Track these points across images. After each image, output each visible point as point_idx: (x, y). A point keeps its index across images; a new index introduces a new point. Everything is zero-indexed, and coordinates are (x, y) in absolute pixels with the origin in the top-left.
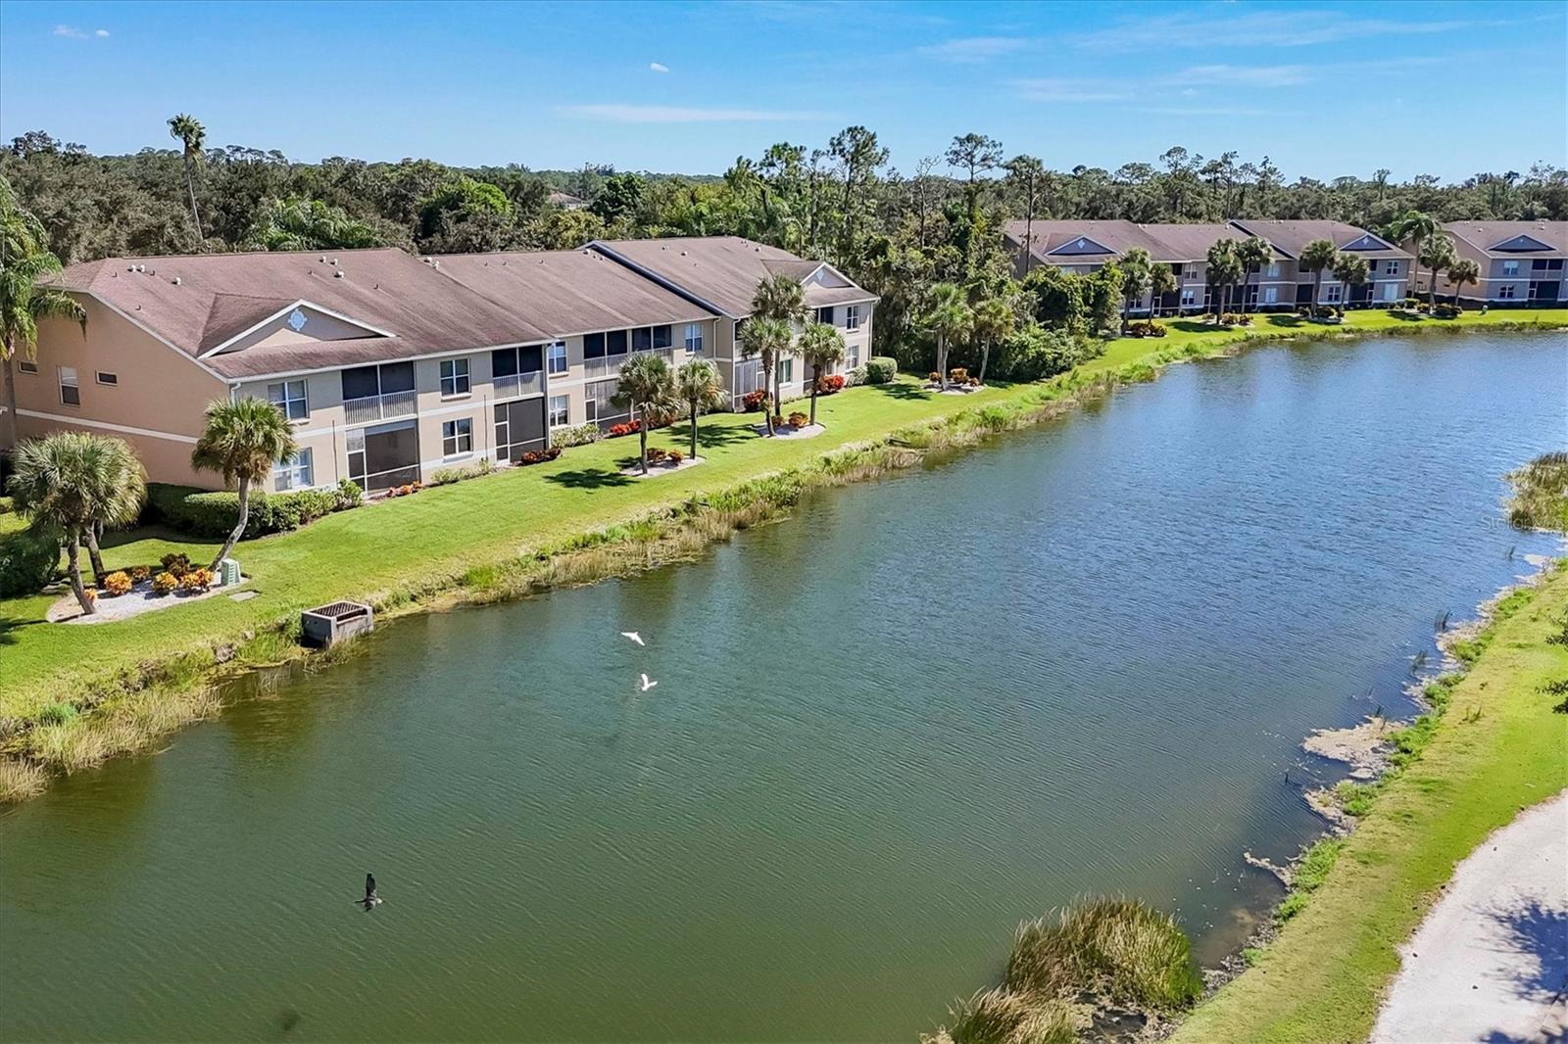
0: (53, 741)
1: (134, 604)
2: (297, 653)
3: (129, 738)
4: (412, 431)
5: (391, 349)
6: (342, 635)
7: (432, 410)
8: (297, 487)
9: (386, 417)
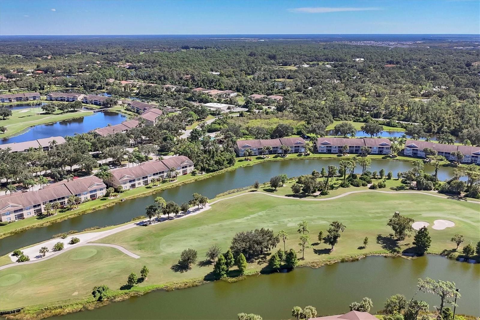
0: (107, 205)
1: (113, 198)
2: (121, 201)
3: (110, 206)
4: (135, 184)
5: (133, 178)
6: (123, 201)
7: (136, 182)
8: (126, 189)
9: (133, 183)
